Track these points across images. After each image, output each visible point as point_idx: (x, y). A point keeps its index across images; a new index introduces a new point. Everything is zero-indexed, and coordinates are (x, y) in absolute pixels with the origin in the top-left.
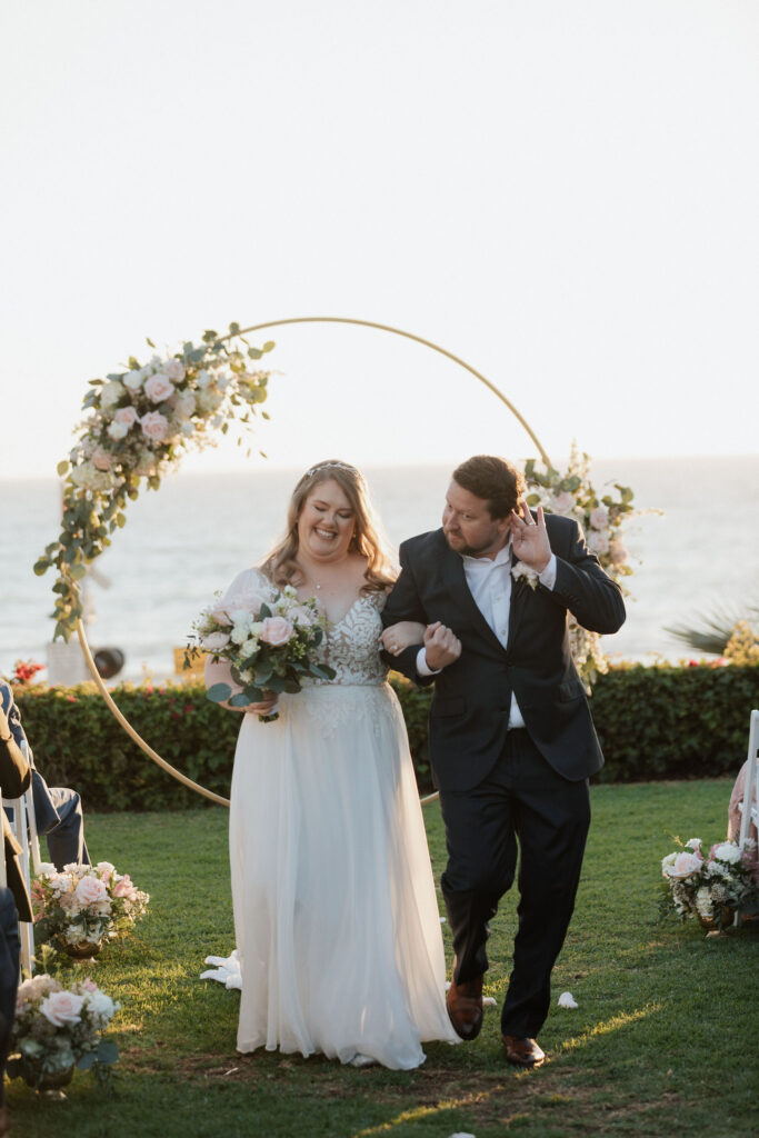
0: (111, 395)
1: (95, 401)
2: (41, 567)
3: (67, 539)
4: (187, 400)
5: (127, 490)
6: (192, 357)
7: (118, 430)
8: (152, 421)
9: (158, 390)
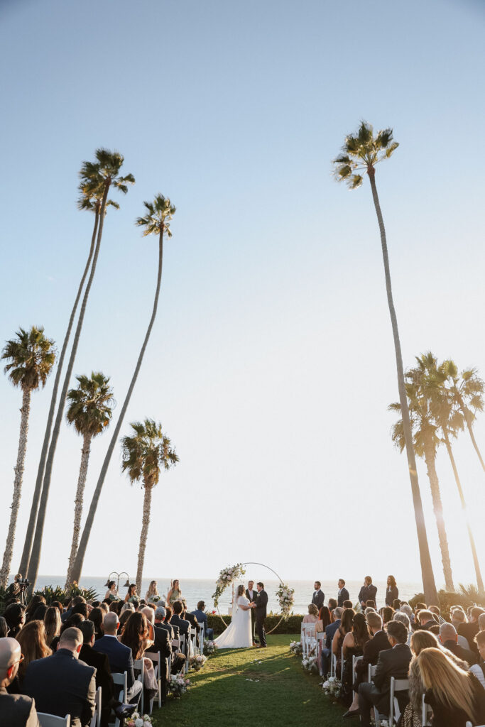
0: (223, 573)
1: (221, 573)
2: (213, 597)
3: (216, 593)
4: (233, 574)
5: (225, 586)
6: (235, 568)
7: (224, 578)
8: (229, 577)
9: (230, 572)
